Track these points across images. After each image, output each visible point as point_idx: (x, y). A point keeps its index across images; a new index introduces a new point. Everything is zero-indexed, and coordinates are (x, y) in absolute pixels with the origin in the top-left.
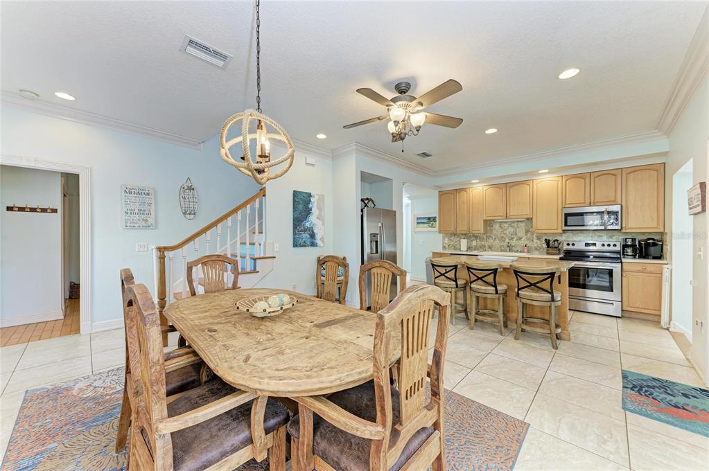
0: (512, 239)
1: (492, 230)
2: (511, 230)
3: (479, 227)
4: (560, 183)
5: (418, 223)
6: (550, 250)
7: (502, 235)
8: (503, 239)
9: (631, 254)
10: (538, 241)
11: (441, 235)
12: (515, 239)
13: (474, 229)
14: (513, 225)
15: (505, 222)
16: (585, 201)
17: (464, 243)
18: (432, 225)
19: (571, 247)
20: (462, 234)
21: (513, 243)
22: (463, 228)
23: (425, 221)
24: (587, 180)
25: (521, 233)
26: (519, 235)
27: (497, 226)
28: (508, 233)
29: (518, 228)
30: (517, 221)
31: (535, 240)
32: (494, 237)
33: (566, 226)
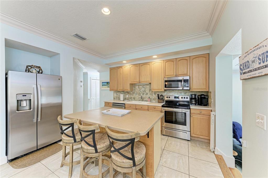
0: (144, 94)
1: (135, 89)
2: (143, 89)
3: (128, 88)
4: (163, 64)
5: (102, 85)
6: (160, 101)
7: (139, 92)
8: (139, 94)
9: (194, 103)
10: (155, 95)
11: (113, 92)
13: (126, 89)
14: (144, 86)
15: (140, 85)
16: (174, 73)
17: (122, 96)
18: (109, 86)
19: (168, 99)
20: (122, 91)
21: (144, 96)
22: (120, 88)
23: (106, 84)
24: (175, 62)
25: (147, 91)
26: (147, 92)
27: (137, 87)
28: (142, 91)
29: (146, 88)
30: (146, 85)
31: (153, 95)
32: (136, 93)
33: (165, 87)
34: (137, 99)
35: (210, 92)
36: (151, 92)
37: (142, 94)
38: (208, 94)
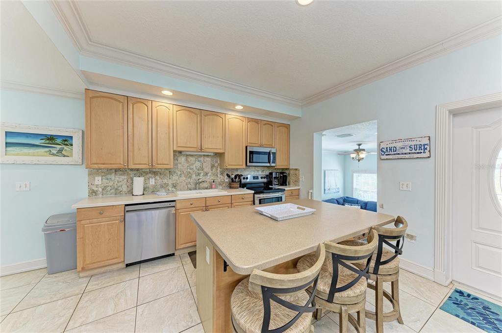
0: (199, 174)
2: (198, 164)
4: (244, 123)
7: (189, 170)
8: (189, 175)
9: (276, 183)
10: (221, 176)
12: (202, 174)
13: (159, 162)
14: (200, 159)
16: (258, 142)
17: (139, 183)
18: (60, 151)
24: (259, 125)
25: (207, 168)
26: (206, 170)
28: (194, 168)
29: (205, 162)
30: (204, 155)
31: (219, 175)
32: (179, 173)
33: (250, 162)
34: (183, 186)
35: (296, 169)
36: (214, 170)
37: (194, 175)
38: (287, 172)
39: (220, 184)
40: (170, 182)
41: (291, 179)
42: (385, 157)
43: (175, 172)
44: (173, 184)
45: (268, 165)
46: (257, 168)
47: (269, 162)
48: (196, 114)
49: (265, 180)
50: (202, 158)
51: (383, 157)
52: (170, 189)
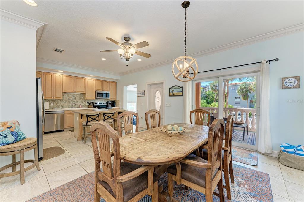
4: (95, 81)
6: (90, 106)
7: (69, 100)
10: (84, 103)
12: (75, 102)
14: (74, 96)
16: (101, 89)
17: (47, 105)
19: (96, 104)
24: (102, 82)
26: (77, 100)
27: (66, 96)
28: (72, 99)
29: (77, 97)
33: (97, 97)
35: (118, 100)
36: (81, 100)
37: (72, 102)
38: (116, 101)
39: (84, 106)
40: (60, 105)
41: (117, 104)
42: (138, 96)
43: (62, 101)
44: (62, 106)
45: (106, 98)
46: (102, 100)
47: (106, 97)
48: (73, 78)
49: (106, 104)
50: (75, 95)
51: (139, 96)
52: (60, 107)
